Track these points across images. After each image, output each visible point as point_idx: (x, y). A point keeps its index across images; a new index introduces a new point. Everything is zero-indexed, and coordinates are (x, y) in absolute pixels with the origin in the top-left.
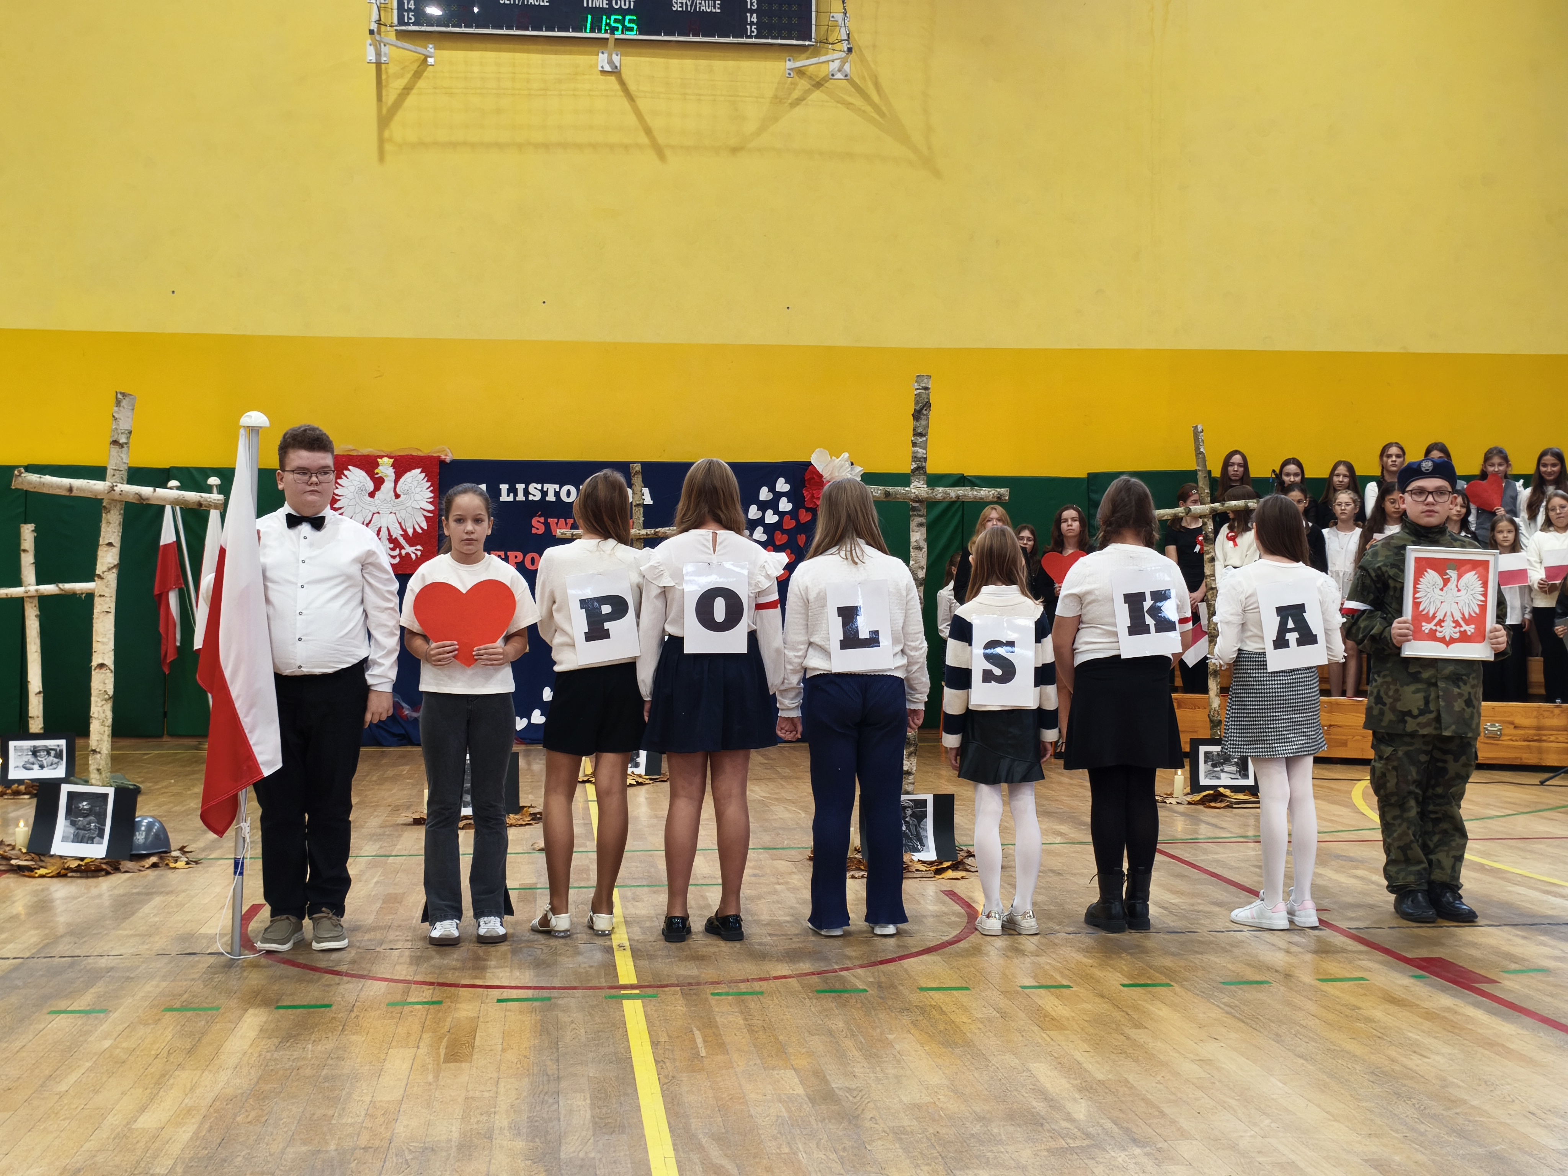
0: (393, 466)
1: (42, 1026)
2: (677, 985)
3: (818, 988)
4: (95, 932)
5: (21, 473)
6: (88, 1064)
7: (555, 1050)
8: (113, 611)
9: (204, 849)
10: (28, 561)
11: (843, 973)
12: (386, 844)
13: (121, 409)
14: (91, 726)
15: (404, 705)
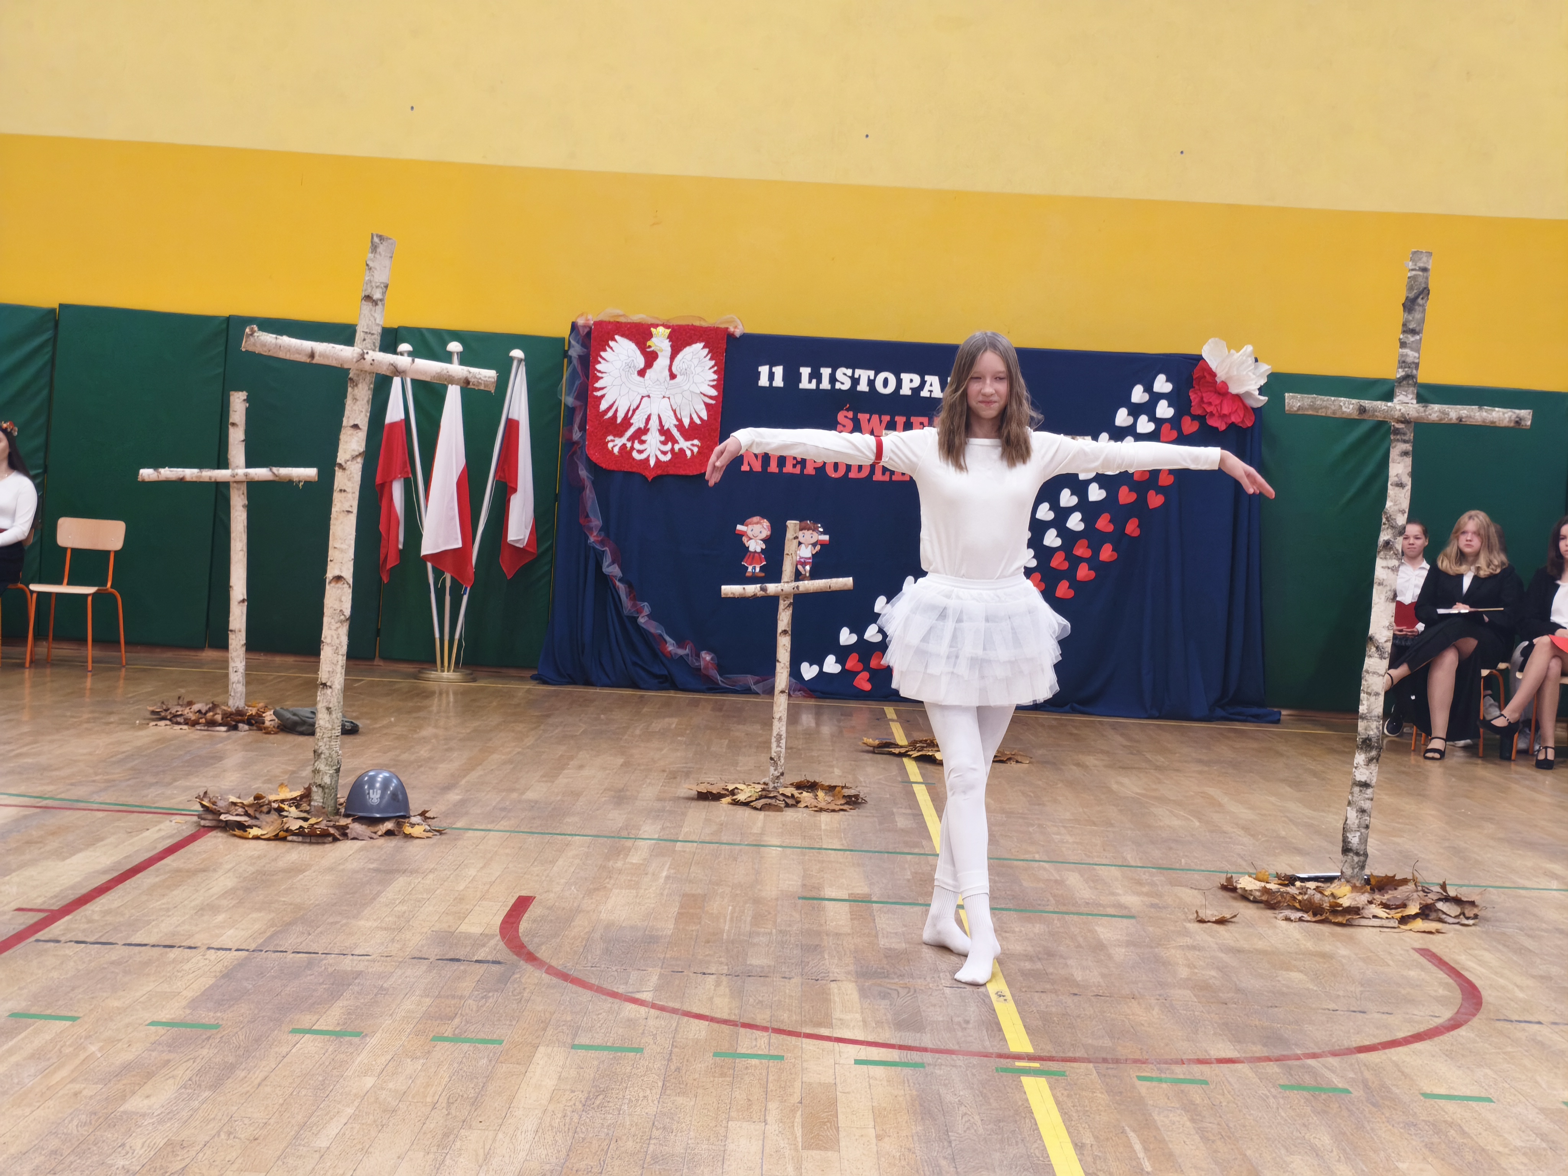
0: (670, 337)
1: (284, 1050)
2: (1089, 1061)
3: (1281, 1082)
4: (331, 920)
5: (253, 332)
6: (350, 1111)
7: (946, 1144)
8: (355, 511)
9: (446, 815)
10: (237, 437)
11: (1311, 1062)
12: (669, 825)
13: (378, 256)
14: (322, 653)
15: (668, 638)
